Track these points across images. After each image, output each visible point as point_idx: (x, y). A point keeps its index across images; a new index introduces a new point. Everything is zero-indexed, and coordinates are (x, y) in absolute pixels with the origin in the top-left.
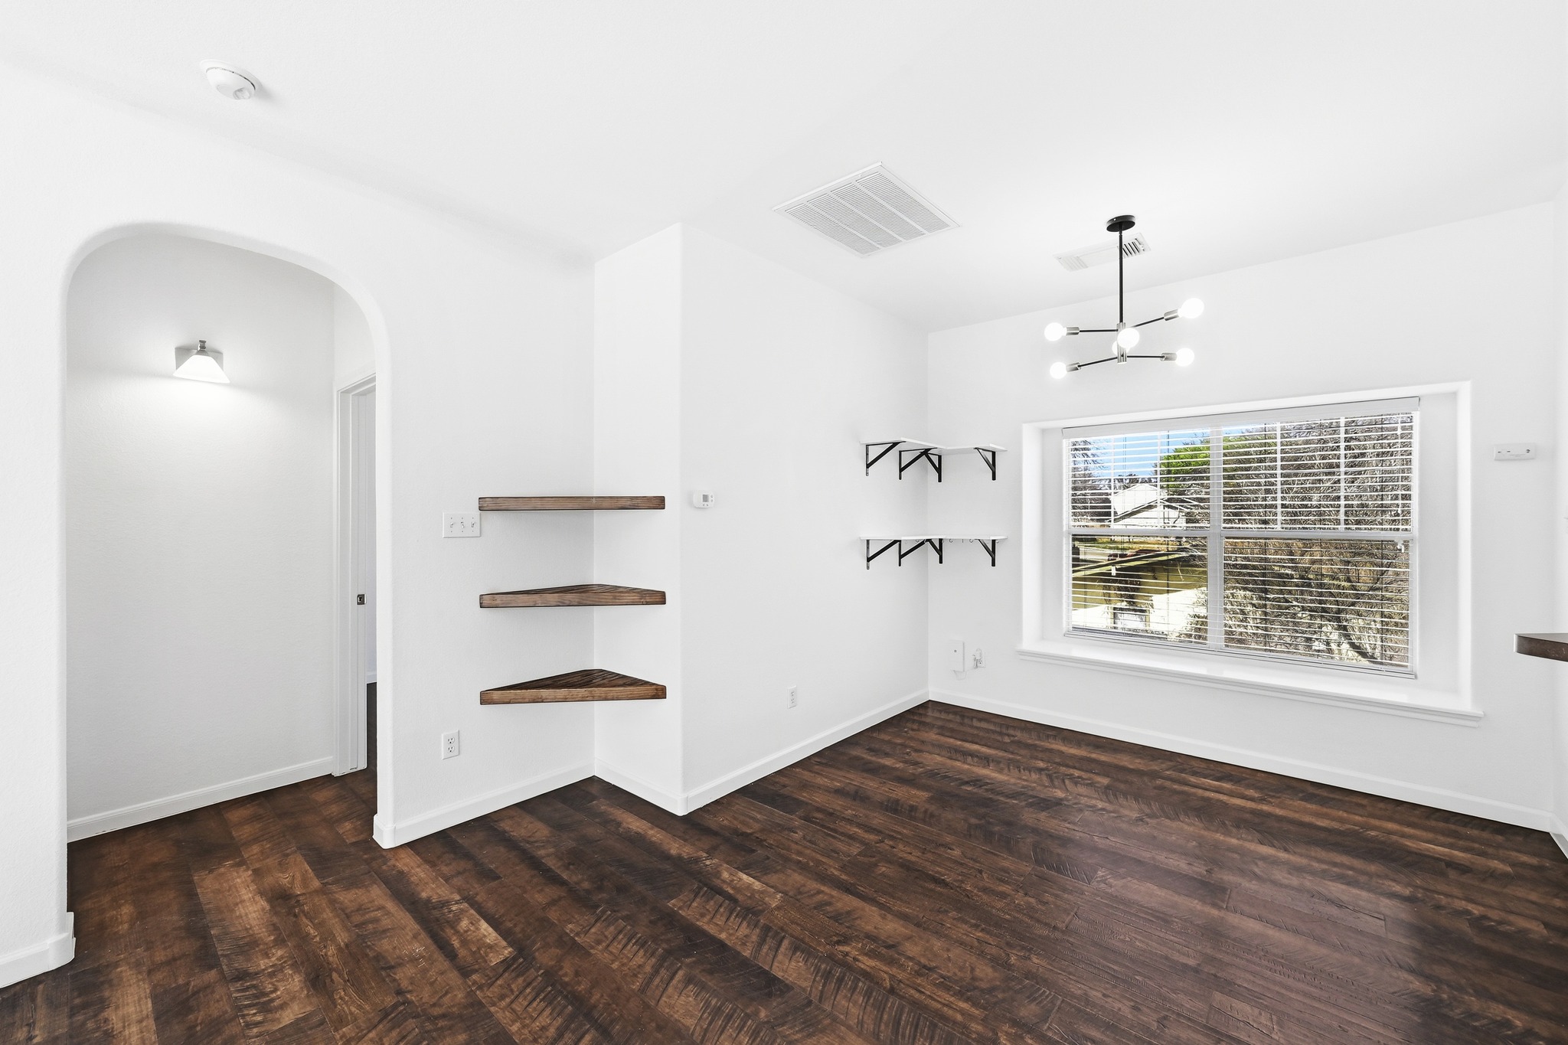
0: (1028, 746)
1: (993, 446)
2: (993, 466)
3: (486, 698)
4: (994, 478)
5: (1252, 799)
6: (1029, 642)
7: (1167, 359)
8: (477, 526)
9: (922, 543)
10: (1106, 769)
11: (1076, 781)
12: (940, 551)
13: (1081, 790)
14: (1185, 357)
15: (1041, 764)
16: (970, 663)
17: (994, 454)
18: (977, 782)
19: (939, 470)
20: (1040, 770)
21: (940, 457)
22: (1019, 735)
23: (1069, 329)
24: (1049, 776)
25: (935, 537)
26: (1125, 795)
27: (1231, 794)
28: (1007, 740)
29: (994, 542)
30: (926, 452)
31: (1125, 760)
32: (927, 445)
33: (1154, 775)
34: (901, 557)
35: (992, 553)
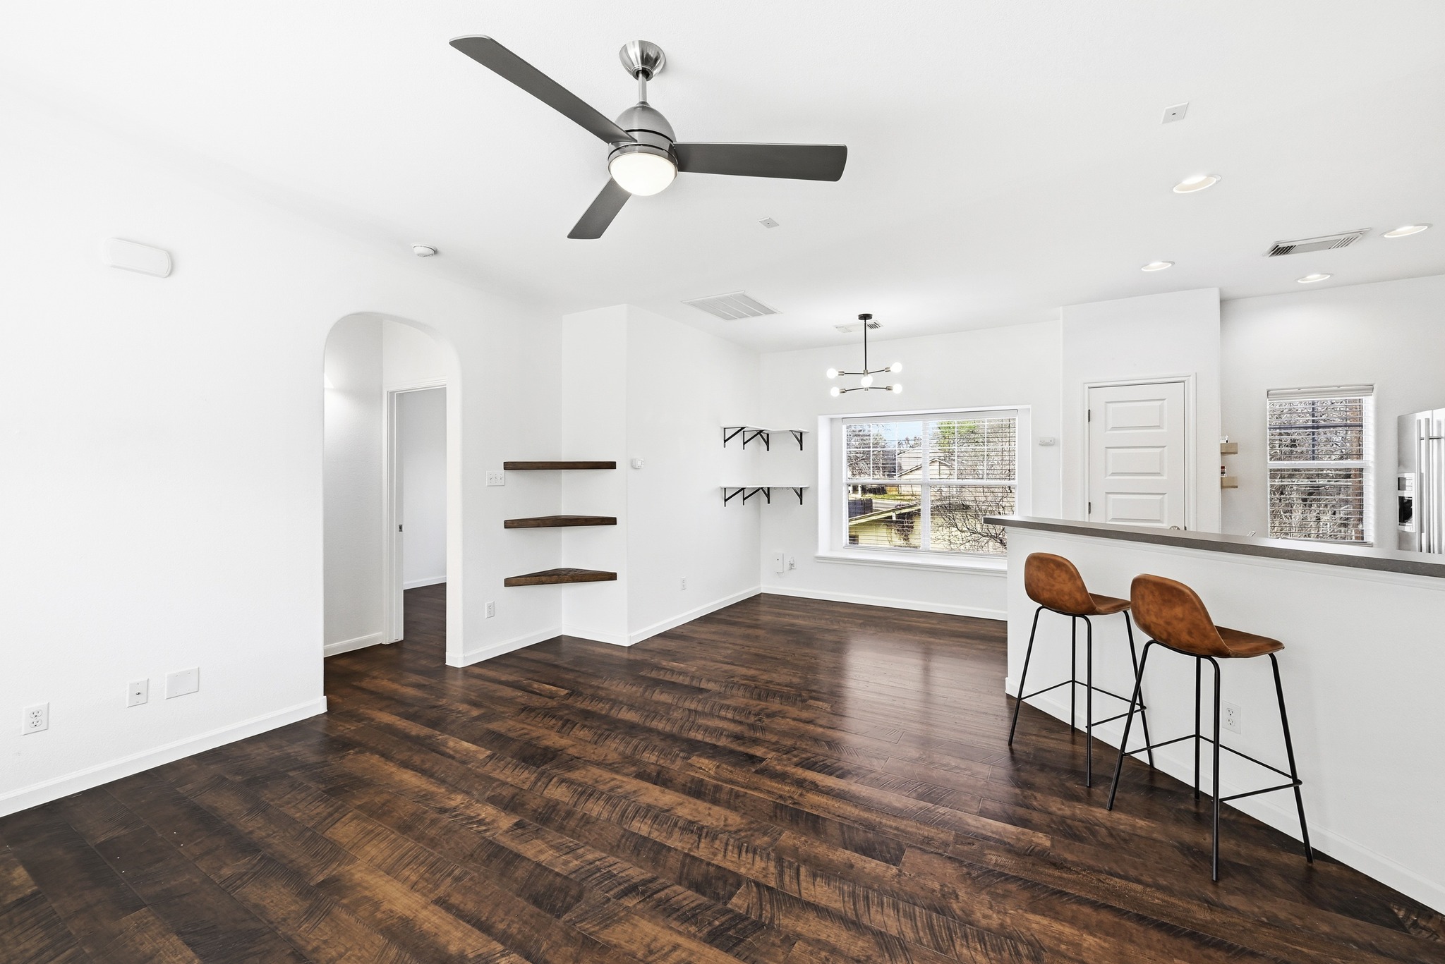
0: (819, 610)
1: (801, 430)
2: (801, 442)
3: (509, 582)
4: (801, 449)
5: (933, 624)
6: (823, 551)
7: (889, 389)
8: (503, 479)
9: (758, 490)
10: (860, 616)
11: (845, 623)
12: (768, 496)
13: (847, 625)
14: (897, 389)
15: (828, 617)
16: (787, 566)
17: (801, 434)
18: (792, 625)
19: (767, 443)
20: (826, 619)
21: (768, 435)
22: (816, 606)
23: (840, 372)
24: (832, 621)
25: (765, 486)
26: (870, 626)
27: (923, 622)
28: (809, 608)
29: (801, 489)
30: (760, 432)
31: (873, 613)
32: (762, 428)
33: (885, 618)
34: (744, 499)
35: (801, 496)
